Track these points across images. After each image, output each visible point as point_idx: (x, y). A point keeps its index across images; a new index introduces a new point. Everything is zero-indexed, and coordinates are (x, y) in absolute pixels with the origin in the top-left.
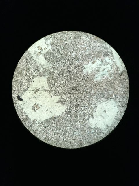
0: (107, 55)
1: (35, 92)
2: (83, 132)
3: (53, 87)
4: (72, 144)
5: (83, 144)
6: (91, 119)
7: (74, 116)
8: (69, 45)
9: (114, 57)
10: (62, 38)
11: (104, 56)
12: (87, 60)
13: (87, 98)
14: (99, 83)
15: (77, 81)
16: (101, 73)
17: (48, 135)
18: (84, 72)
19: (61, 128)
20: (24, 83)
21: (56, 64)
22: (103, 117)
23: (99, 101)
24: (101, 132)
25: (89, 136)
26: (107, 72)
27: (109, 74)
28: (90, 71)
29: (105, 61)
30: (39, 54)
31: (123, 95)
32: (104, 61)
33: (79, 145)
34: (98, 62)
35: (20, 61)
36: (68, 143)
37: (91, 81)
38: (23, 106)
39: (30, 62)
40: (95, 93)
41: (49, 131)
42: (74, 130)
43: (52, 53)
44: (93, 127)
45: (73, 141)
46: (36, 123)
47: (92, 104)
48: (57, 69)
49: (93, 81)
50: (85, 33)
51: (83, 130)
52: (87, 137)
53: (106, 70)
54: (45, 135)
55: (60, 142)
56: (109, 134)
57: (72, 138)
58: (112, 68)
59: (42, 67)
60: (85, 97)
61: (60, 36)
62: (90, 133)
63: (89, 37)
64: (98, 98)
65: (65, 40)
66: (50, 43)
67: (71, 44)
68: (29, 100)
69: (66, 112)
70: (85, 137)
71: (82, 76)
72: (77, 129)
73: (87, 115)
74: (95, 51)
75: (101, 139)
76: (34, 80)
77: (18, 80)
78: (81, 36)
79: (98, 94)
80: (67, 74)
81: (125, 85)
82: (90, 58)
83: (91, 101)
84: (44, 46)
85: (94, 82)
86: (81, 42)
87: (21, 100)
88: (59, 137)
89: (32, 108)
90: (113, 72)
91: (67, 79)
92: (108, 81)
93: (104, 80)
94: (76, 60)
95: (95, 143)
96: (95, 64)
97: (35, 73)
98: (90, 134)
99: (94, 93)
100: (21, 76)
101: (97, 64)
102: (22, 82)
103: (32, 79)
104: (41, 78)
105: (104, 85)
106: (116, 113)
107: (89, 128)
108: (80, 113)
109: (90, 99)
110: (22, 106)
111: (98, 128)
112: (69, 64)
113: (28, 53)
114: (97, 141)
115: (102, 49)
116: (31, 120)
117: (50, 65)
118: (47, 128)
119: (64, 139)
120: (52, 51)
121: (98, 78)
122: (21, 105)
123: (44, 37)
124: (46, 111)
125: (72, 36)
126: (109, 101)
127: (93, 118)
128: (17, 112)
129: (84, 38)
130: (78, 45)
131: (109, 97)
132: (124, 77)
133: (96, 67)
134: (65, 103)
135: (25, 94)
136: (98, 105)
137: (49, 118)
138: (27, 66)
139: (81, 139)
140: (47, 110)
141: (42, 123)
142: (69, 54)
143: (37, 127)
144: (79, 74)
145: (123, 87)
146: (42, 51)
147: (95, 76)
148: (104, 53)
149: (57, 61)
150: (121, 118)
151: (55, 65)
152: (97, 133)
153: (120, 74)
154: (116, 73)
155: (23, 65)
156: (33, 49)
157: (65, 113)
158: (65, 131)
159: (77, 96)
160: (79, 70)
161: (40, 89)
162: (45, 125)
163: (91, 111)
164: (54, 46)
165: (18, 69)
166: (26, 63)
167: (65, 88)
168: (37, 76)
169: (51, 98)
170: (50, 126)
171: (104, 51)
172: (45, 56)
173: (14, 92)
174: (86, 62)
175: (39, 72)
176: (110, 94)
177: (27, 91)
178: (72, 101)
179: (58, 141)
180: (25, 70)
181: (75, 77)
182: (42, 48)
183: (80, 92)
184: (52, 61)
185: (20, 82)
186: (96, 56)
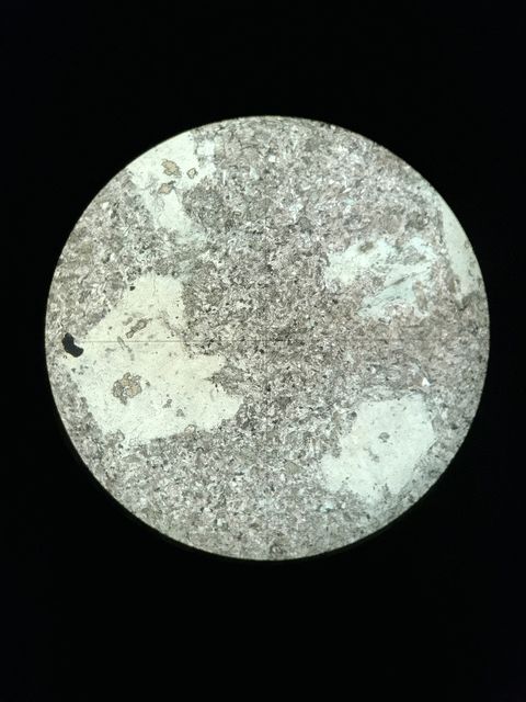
0: (421, 227)
1: (133, 331)
2: (293, 502)
4: (246, 542)
5: (286, 548)
6: (327, 460)
7: (265, 438)
8: (280, 170)
9: (445, 239)
10: (260, 140)
11: (406, 227)
12: (342, 234)
13: (325, 377)
14: (377, 327)
15: (296, 310)
16: (389, 292)
17: (158, 495)
18: (326, 277)
19: (213, 478)
20: (93, 291)
21: (223, 236)
22: (376, 458)
23: (368, 397)
24: (359, 511)
25: (314, 520)
26: (414, 288)
27: (419, 298)
28: (347, 279)
29: (411, 249)
30: (166, 189)
31: (460, 384)
32: (405, 246)
33: (271, 548)
34: (383, 248)
35: (90, 207)
36: (232, 538)
37: (347, 315)
38: (81, 377)
39: (129, 216)
40: (358, 362)
41: (167, 481)
42: (258, 493)
43: (214, 192)
44: (333, 488)
45: (251, 533)
46: (121, 446)
47: (338, 402)
48: (226, 254)
49: (356, 318)
50: (349, 133)
51: (294, 497)
52: (304, 524)
53: (409, 283)
54: (149, 494)
55: (201, 529)
56: (390, 524)
57: (251, 519)
58: (432, 277)
59: (170, 240)
60: (319, 375)
61: (252, 133)
62: (318, 510)
63: (361, 150)
64: (364, 384)
66: (212, 152)
67: (292, 169)
69: (238, 419)
70: (299, 522)
71: (314, 293)
72: (273, 490)
73: (314, 441)
74: (376, 205)
75: (358, 538)
76: (135, 283)
77: (72, 277)
78: (330, 144)
79: (369, 369)
80: (262, 278)
81: (472, 346)
82: (357, 227)
83: (337, 389)
84: (187, 162)
85: (357, 323)
86: (329, 166)
87: (77, 352)
88: (199, 511)
89: (114, 389)
90: (433, 293)
91: (260, 297)
92: (413, 323)
93: (396, 317)
94: (302, 231)
95: (333, 548)
96: (372, 253)
97: (141, 257)
98: (318, 514)
99: (352, 361)
100: (86, 263)
101: (379, 255)
102: (88, 286)
103: (125, 278)
104: (159, 279)
105: (395, 336)
106: (426, 450)
107: (318, 490)
108: (291, 430)
109: (333, 383)
110: (74, 377)
111: (350, 494)
112: (271, 240)
113: (123, 180)
114: (340, 545)
115: (405, 203)
116: (104, 433)
117: (202, 238)
118: (159, 470)
119: (216, 521)
120: (215, 183)
121: (375, 309)
122: (74, 370)
123: (194, 130)
124: (165, 406)
125: (297, 137)
126: (404, 400)
127: (337, 456)
128: (56, 397)
129: (341, 150)
130: (314, 177)
131: (405, 386)
132: (474, 317)
133: (372, 266)
134: (237, 387)
135: (93, 332)
136: (363, 411)
137: (171, 434)
138: (113, 227)
139: (280, 526)
140: (168, 404)
141: (143, 449)
142: (279, 203)
143: (122, 463)
144: (306, 283)
145: (462, 355)
146: (177, 180)
147: (364, 300)
148: (408, 216)
149: (229, 225)
150: (443, 469)
151: (221, 240)
152: (346, 515)
153: (457, 305)
154: (447, 299)
155: (101, 223)
156: (145, 168)
157: (234, 422)
158: (226, 492)
159: (286, 365)
160: (307, 268)
161: (153, 323)
162: (153, 458)
163: (331, 428)
164: (227, 165)
165: (80, 236)
166: (112, 217)
167: (247, 331)
168: (146, 272)
169: (190, 360)
170: (169, 466)
171: (412, 210)
172: (188, 199)
173: (53, 320)
174: (339, 242)
175: (157, 258)
176: (411, 375)
177: (102, 321)
178: (266, 381)
179: (193, 524)
180: (104, 243)
181: (289, 294)
182: (178, 168)
183: (302, 350)
184: (211, 221)
185: (80, 286)
186: (378, 226)
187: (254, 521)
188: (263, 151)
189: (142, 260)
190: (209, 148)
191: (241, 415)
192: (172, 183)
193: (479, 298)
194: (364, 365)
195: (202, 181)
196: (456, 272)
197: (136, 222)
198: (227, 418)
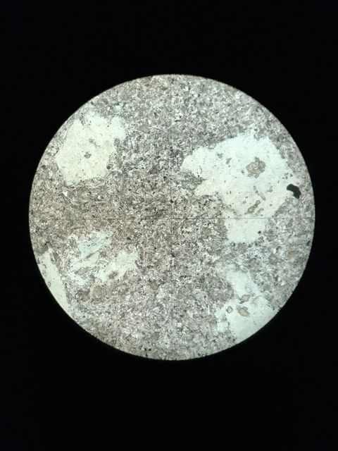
0: (80, 292)
1: (256, 205)
2: (141, 107)
3: (213, 218)
4: (168, 78)
6: (122, 137)
7: (164, 146)
8: (173, 318)
9: (64, 286)
10: (189, 336)
11: (89, 291)
12: (129, 282)
13: (130, 190)
14: (100, 226)
15: (153, 231)
16: (95, 249)
17: (228, 101)
18: (137, 254)
19: (194, 116)
20: (284, 228)
21: (205, 272)
22: (91, 141)
23: (101, 180)
24: (98, 106)
25: (127, 98)
26: (80, 253)
27: (76, 247)
28: (123, 254)
29: (84, 278)
30: (245, 298)
31: (44, 195)
32: (89, 279)
34: (102, 276)
36: (178, 79)
37: (120, 231)
38: (286, 171)
39: (266, 278)
40: (110, 201)
41: (224, 111)
42: (164, 110)
43: (215, 300)
44: (117, 119)
45: (166, 84)
46: (256, 130)
47: (119, 174)
49: (115, 230)
51: (141, 110)
52: (132, 94)
53: (83, 256)
54: (234, 101)
55: (198, 83)
57: (168, 93)
58: (69, 261)
59: (239, 266)
60: (134, 190)
61: (194, 339)
62: (125, 104)
63: (123, 337)
64: (104, 188)
65: (181, 329)
66: (218, 325)
67: (166, 320)
68: (272, 187)
69: (182, 157)
70: (136, 95)
71: (143, 243)
72: (155, 113)
73: (132, 148)
74: (110, 303)
76: (258, 236)
78: (144, 338)
79: (102, 198)
80: (177, 248)
81: (39, 220)
82: (120, 287)
83: (121, 183)
84: (233, 317)
85: (113, 227)
86: (143, 324)
87: (291, 188)
88: (201, 94)
89: (264, 166)
90: (67, 251)
91: (177, 236)
92: (78, 230)
93: (89, 233)
94: (155, 281)
96: (109, 272)
97: (256, 253)
98: (124, 101)
99: (113, 202)
100: (291, 245)
101: (104, 272)
102: (288, 230)
103: (265, 238)
104: (242, 241)
105: (88, 221)
106: (60, 151)
107: (126, 116)
108: (147, 153)
109: (124, 186)
110: (290, 171)
111: (105, 116)
112: (174, 273)
113: (273, 301)
115: (91, 306)
116: (267, 138)
117: (218, 269)
118: (230, 118)
119: (189, 89)
120: (215, 305)
121: (102, 237)
122: (291, 176)
124: (230, 159)
125: (165, 341)
126: (78, 181)
127: (116, 140)
128: (301, 157)
129: (137, 336)
130: (151, 317)
131: (78, 190)
132: (39, 239)
133: (108, 264)
134: (185, 177)
135: (282, 202)
136: (103, 171)
137: (225, 142)
138: (277, 270)
140: (228, 161)
141: (242, 130)
142: (172, 297)
143: (254, 119)
144: (149, 248)
145: (44, 213)
146: (239, 304)
147: (110, 242)
148: (89, 298)
149: (202, 280)
151: (206, 269)
152: (106, 102)
153: (52, 246)
154: (58, 248)
155: (285, 271)
156: (260, 310)
157: (185, 154)
158: (185, 109)
159: (155, 195)
160: (149, 258)
161: (244, 212)
162: (234, 125)
163: (122, 157)
164: (208, 317)
165: (297, 262)
166: (278, 276)
167: (183, 213)
169: (217, 191)
170: (223, 121)
171: (87, 302)
172: (230, 293)
173: (308, 207)
174: (131, 277)
175: (246, 254)
176: (75, 197)
177: (277, 209)
178: (167, 182)
179: (204, 86)
180: (281, 259)
181: (159, 240)
182: (239, 312)
183: (146, 205)
184: (214, 281)
185: (293, 230)
186: (107, 290)
187: (165, 92)
188: (185, 329)
189: (256, 251)
190: (221, 327)
191: (180, 159)
192: (242, 303)
194: (106, 200)
195: (221, 306)
196: (54, 266)
197: (261, 275)
198: (189, 156)
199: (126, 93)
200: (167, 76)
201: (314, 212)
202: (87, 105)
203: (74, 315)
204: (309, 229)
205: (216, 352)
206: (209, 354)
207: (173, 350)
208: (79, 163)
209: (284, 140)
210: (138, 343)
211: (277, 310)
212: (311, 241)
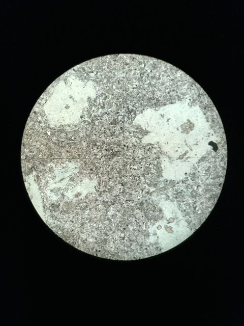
0: (53, 205)
1: (185, 154)
2: (109, 75)
3: (153, 160)
4: (130, 57)
6: (93, 96)
7: (123, 105)
8: (118, 230)
9: (42, 200)
10: (128, 244)
11: (60, 205)
12: (89, 201)
13: (95, 135)
14: (72, 159)
15: (109, 166)
16: (67, 175)
17: (172, 77)
18: (96, 181)
19: (147, 86)
20: (204, 172)
21: (144, 199)
22: (71, 97)
23: (75, 126)
24: (78, 73)
25: (99, 68)
26: (56, 177)
27: (53, 172)
28: (86, 180)
29: (57, 195)
30: (171, 220)
31: (33, 133)
32: (60, 196)
34: (70, 195)
36: (137, 58)
37: (86, 164)
38: (209, 131)
39: (188, 207)
40: (80, 142)
41: (168, 84)
42: (125, 80)
43: (149, 219)
44: (90, 83)
45: (128, 61)
46: (190, 100)
47: (89, 123)
49: (82, 162)
51: (109, 78)
52: (104, 66)
53: (57, 179)
54: (176, 78)
55: (152, 62)
57: (129, 67)
58: (47, 182)
59: (169, 197)
60: (98, 135)
61: (132, 246)
62: (97, 72)
63: (81, 240)
64: (77, 132)
65: (123, 238)
66: (150, 237)
67: (113, 230)
68: (197, 142)
69: (135, 114)
70: (106, 67)
71: (101, 173)
72: (118, 81)
73: (100, 104)
74: (74, 215)
76: (185, 176)
78: (96, 242)
79: (75, 139)
80: (125, 180)
81: (28, 151)
82: (83, 204)
83: (90, 129)
84: (162, 233)
85: (81, 160)
86: (96, 232)
87: (211, 143)
88: (153, 71)
89: (193, 126)
90: (47, 174)
91: (126, 171)
92: (55, 160)
93: (63, 163)
94: (107, 202)
96: (75, 193)
97: (182, 188)
98: (97, 70)
99: (83, 142)
100: (208, 185)
102: (206, 174)
103: (189, 178)
104: (173, 178)
105: (63, 154)
106: (48, 102)
107: (97, 82)
108: (110, 109)
109: (92, 132)
110: (212, 132)
111: (82, 80)
112: (122, 197)
113: (191, 224)
115: (60, 216)
116: (198, 106)
117: (154, 198)
118: (172, 89)
119: (145, 66)
120: (149, 223)
121: (73, 167)
122: (213, 135)
124: (169, 119)
125: (111, 245)
126: (58, 125)
127: (89, 98)
128: (221, 122)
129: (91, 240)
130: (102, 227)
131: (58, 131)
132: (27, 164)
133: (75, 186)
134: (136, 129)
135: (204, 153)
136: (77, 119)
137: (167, 106)
138: (196, 202)
139: (115, 64)
141: (180, 99)
142: (119, 215)
143: (189, 92)
144: (105, 178)
145: (32, 146)
146: (166, 224)
147: (78, 171)
148: (59, 210)
149: (142, 204)
151: (145, 197)
152: (84, 70)
153: (35, 170)
154: (40, 172)
155: (201, 203)
156: (182, 230)
157: (137, 113)
158: (140, 80)
159: (114, 140)
160: (105, 185)
161: (176, 158)
162: (174, 95)
163: (92, 110)
164: (143, 231)
165: (211, 197)
166: (196, 207)
167: (132, 155)
168: (180, 181)
169: (158, 141)
170: (167, 91)
171: (57, 213)
172: (161, 216)
173: (222, 158)
174: (90, 197)
175: (174, 188)
176: (56, 136)
177: (200, 158)
178: (123, 132)
179: (155, 64)
180: (199, 194)
181: (113, 173)
182: (166, 230)
183: (106, 147)
184: (150, 206)
185: (210, 174)
186: (73, 205)
187: (127, 67)
188: (126, 238)
189: (182, 187)
190: (152, 239)
191: (134, 116)
192: (169, 223)
193: (25, 173)
194: (77, 141)
195: (154, 224)
196: (36, 184)
197: (185, 204)
198: (141, 114)
199: (99, 65)
200: (130, 55)
201: (226, 162)
202: (70, 71)
203: (47, 221)
204: (222, 174)
205: (147, 257)
206: (142, 258)
207: (116, 253)
208: (60, 112)
209: (210, 109)
210: (91, 246)
211: (193, 231)
212: (223, 183)
